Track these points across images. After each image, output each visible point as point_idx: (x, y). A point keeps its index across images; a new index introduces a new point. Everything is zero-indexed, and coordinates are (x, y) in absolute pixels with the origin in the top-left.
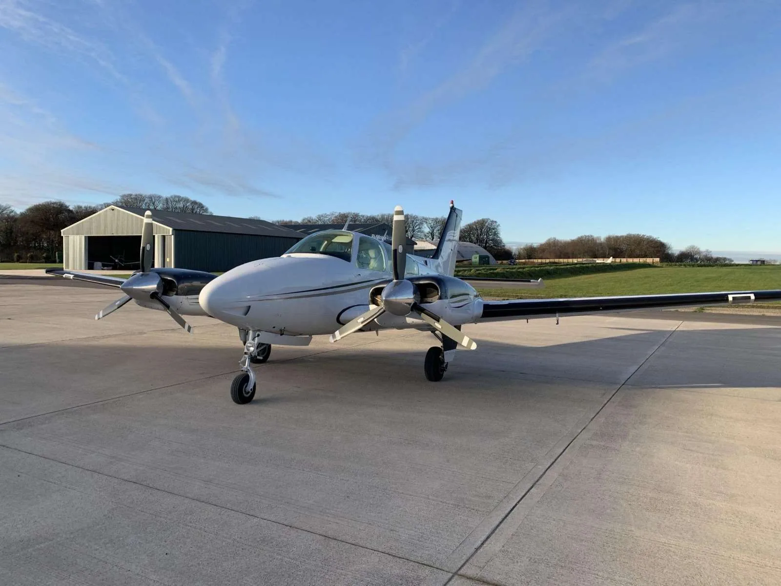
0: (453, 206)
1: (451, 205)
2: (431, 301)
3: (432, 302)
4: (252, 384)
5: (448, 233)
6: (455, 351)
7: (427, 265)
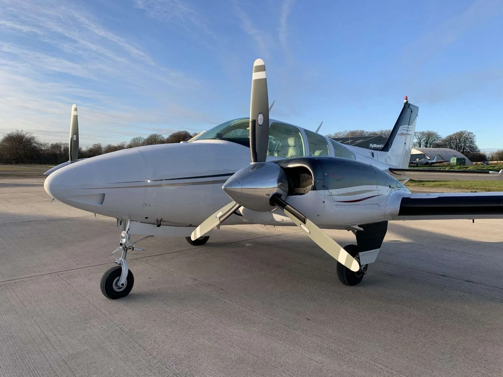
0: (407, 102)
1: (405, 101)
2: (304, 192)
3: (304, 194)
4: (123, 279)
5: (400, 127)
6: (378, 250)
7: (373, 157)
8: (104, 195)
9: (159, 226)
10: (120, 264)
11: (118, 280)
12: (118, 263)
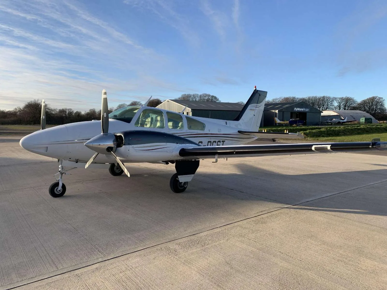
0: (256, 90)
4: (60, 188)
5: (250, 105)
6: (193, 175)
7: (227, 124)
8: (47, 147)
9: (77, 162)
10: (58, 181)
11: (57, 188)
12: (58, 180)
